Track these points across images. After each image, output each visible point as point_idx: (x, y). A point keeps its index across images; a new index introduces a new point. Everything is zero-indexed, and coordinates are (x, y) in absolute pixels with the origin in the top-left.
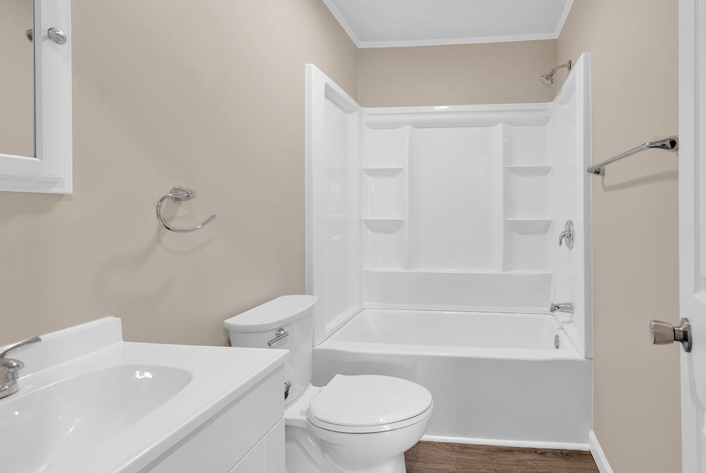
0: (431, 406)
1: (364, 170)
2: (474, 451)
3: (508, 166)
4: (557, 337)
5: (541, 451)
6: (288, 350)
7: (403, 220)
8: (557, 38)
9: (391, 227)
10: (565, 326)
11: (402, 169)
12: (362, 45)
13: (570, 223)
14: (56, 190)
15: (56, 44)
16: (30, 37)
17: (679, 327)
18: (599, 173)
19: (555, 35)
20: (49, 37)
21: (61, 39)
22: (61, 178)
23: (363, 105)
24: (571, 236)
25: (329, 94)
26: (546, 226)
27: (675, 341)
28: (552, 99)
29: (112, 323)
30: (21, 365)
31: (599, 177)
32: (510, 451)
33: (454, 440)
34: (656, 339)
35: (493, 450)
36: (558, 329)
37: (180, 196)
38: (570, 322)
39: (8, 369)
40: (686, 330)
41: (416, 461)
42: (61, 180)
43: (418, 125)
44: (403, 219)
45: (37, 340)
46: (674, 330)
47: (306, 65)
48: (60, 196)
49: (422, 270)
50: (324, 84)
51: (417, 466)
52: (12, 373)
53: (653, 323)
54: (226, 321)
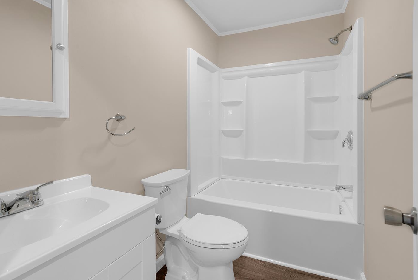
0: (247, 239)
1: (222, 103)
2: (279, 269)
3: (308, 97)
4: (340, 207)
5: (324, 278)
6: (157, 199)
7: (243, 131)
8: (344, 12)
9: (236, 134)
10: (346, 200)
11: (242, 101)
12: (220, 34)
13: (350, 133)
14: (62, 116)
15: (61, 51)
16: (51, 49)
17: (408, 214)
18: (367, 99)
19: (343, 11)
20: (58, 48)
21: (63, 48)
22: (63, 111)
23: (221, 67)
24: (351, 142)
25: (200, 62)
26: (336, 134)
27: (403, 224)
28: (339, 52)
29: (87, 177)
30: (38, 194)
31: (368, 102)
32: (302, 274)
33: (267, 260)
34: (386, 221)
35: (291, 271)
36: (342, 201)
37: (119, 119)
38: (351, 198)
39: (33, 195)
40: (413, 217)
41: (243, 268)
42: (63, 112)
43: (251, 76)
44: (243, 129)
45: (51, 182)
46: (403, 216)
47: (187, 49)
48: (64, 119)
49: (254, 159)
50: (197, 58)
51: (243, 271)
52: (35, 197)
53: (385, 208)
54: (142, 180)
